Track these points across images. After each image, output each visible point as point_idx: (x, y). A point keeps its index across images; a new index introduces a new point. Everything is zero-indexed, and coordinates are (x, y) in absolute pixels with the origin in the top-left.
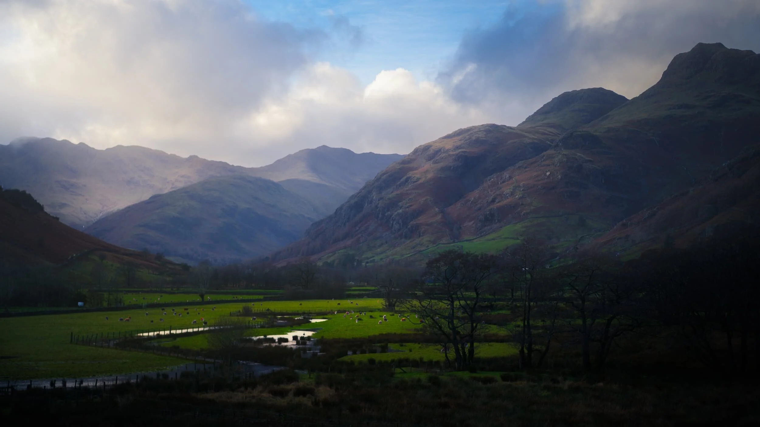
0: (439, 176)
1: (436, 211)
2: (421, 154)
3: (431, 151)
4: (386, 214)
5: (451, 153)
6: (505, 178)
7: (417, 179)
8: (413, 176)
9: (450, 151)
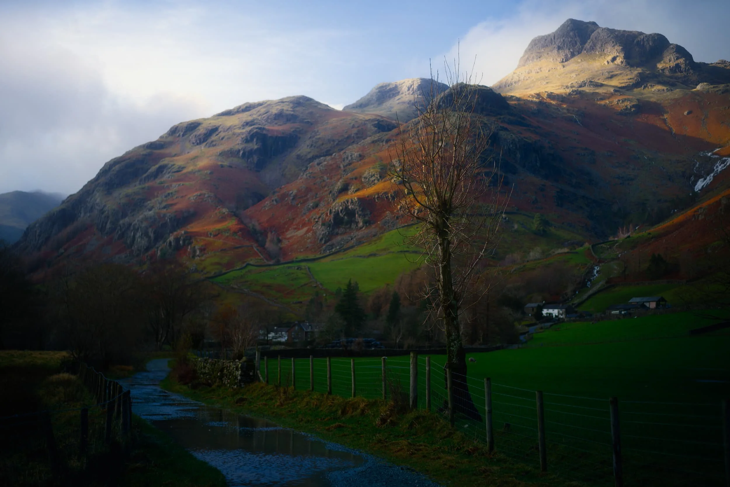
0: (220, 163)
1: (224, 213)
2: (183, 135)
3: (201, 131)
4: (121, 222)
5: (238, 131)
6: (352, 158)
7: (179, 167)
8: (172, 163)
9: (235, 129)
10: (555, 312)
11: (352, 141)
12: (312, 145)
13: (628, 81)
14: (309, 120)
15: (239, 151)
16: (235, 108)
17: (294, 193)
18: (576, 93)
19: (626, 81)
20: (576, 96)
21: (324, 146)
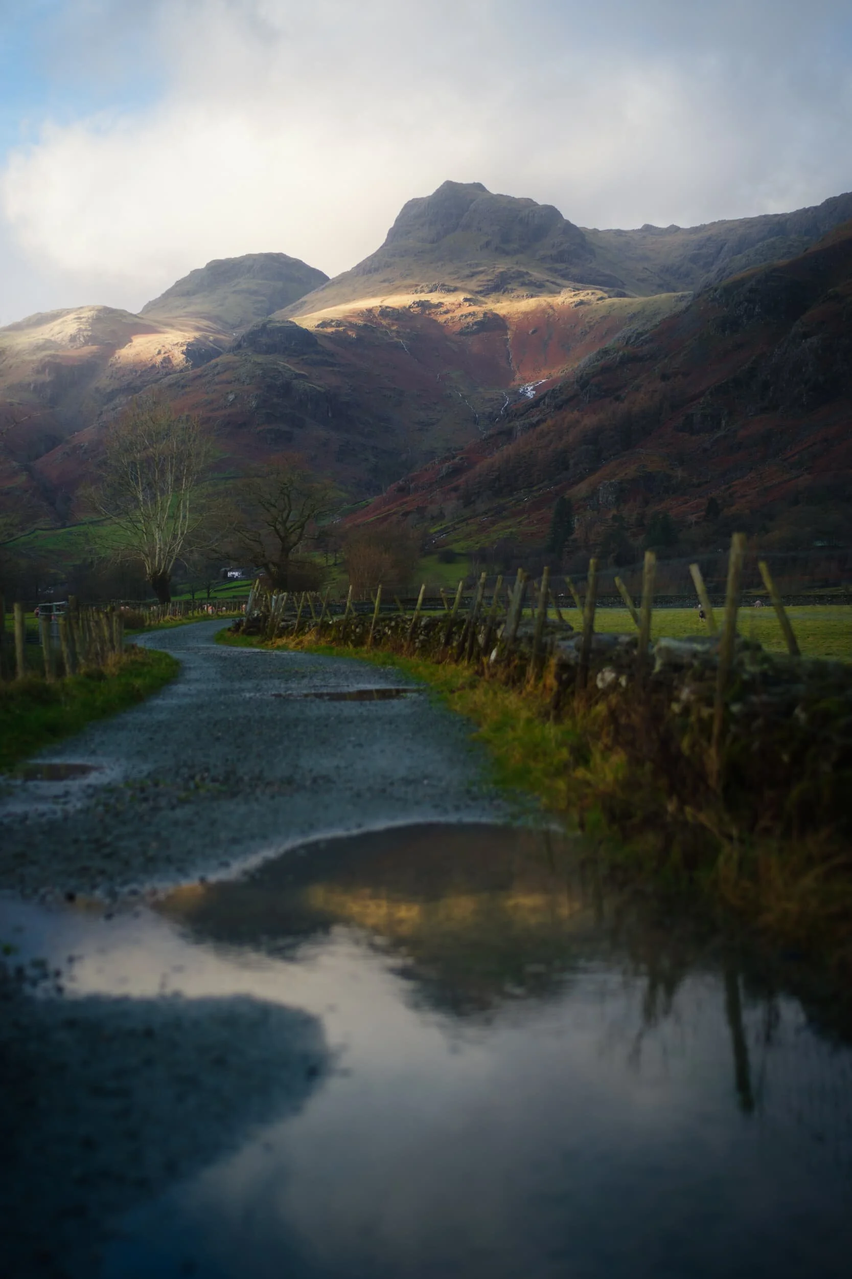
1: (14, 468)
5: (28, 356)
9: (24, 355)
10: (236, 574)
11: (156, 372)
12: (112, 376)
13: (486, 283)
14: (110, 341)
15: (29, 384)
16: (24, 319)
17: (85, 446)
18: (417, 305)
19: (484, 283)
20: (417, 309)
21: (125, 378)
